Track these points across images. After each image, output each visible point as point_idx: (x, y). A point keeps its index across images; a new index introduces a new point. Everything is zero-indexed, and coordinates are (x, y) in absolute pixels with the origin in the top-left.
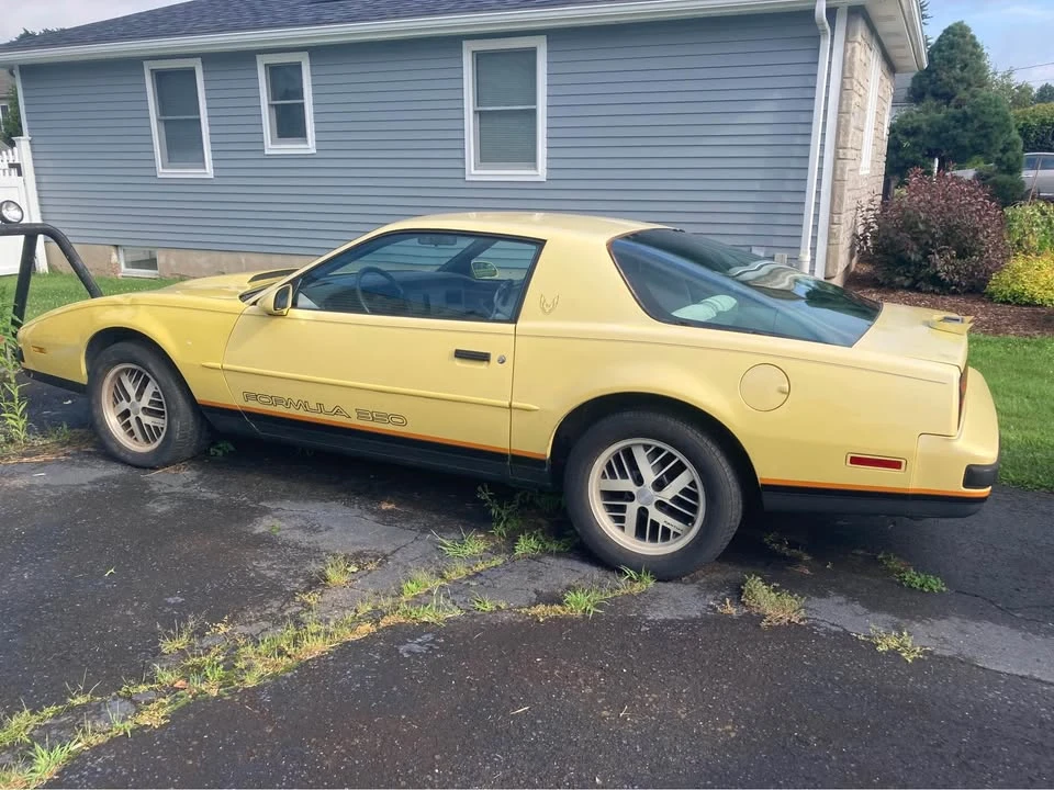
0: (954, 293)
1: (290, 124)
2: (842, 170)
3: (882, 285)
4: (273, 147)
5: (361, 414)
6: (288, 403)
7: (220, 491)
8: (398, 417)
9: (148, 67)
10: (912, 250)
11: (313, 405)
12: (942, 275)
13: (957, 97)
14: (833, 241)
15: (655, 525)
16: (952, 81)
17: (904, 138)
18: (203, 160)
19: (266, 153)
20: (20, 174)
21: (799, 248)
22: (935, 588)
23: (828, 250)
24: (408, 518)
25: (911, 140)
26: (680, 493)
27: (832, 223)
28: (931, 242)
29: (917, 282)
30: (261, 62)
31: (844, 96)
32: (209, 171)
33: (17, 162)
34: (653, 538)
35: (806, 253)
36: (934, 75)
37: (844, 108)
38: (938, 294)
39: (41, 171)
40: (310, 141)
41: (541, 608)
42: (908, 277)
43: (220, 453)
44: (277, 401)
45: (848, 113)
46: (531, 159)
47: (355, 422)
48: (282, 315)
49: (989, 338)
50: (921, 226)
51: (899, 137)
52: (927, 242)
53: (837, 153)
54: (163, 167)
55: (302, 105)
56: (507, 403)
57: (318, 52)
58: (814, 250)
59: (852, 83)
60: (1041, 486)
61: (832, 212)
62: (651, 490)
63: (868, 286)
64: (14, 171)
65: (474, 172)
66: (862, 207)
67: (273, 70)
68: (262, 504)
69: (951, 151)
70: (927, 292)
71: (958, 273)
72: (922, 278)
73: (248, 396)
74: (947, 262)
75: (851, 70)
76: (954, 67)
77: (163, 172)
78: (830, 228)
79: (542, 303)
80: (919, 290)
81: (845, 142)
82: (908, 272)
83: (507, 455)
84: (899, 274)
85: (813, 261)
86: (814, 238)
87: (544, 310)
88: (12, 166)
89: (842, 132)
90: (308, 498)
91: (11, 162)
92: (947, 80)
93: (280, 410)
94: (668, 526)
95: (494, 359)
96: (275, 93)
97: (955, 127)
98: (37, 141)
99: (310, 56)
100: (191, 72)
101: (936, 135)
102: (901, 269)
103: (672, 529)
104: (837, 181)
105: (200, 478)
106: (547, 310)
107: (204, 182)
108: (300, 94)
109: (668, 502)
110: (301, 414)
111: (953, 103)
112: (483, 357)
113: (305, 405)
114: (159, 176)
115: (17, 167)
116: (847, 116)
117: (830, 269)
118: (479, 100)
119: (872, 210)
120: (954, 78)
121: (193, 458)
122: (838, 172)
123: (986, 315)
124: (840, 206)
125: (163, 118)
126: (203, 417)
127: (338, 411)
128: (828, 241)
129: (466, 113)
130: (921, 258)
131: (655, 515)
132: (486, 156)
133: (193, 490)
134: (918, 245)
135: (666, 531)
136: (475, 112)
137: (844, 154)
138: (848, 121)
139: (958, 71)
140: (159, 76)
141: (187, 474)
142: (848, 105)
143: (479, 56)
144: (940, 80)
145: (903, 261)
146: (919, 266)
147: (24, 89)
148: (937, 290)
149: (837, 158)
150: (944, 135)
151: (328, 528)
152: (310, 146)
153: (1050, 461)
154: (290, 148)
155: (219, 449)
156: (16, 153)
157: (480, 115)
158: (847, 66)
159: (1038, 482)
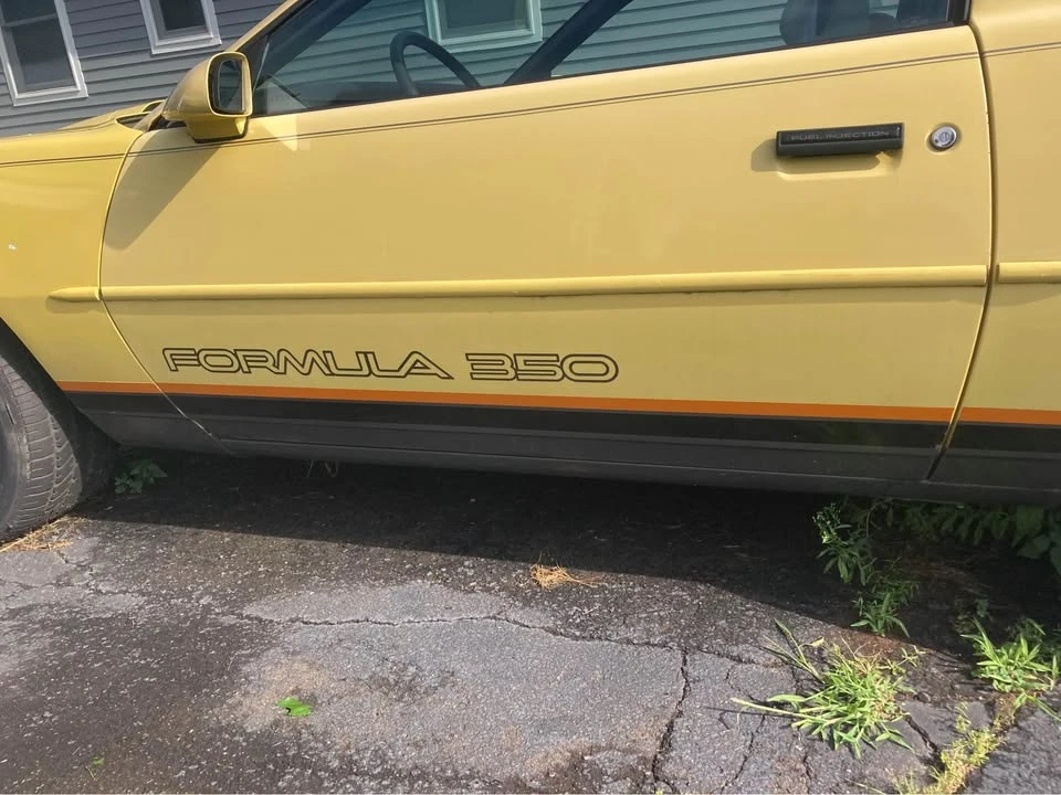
4: (162, 44)
5: (481, 364)
6: (281, 361)
7: (146, 585)
8: (599, 358)
11: (347, 360)
18: (70, 74)
24: (623, 609)
32: (81, 88)
40: (211, 29)
43: (137, 486)
44: (252, 359)
47: (463, 386)
48: (236, 137)
54: (19, 92)
56: (980, 270)
68: (250, 610)
73: (179, 357)
77: (21, 98)
83: (942, 427)
90: (351, 575)
93: (261, 380)
95: (914, 142)
105: (96, 553)
107: (76, 105)
110: (318, 383)
112: (879, 142)
113: (326, 361)
114: (16, 104)
121: (76, 511)
125: (9, 24)
126: (81, 419)
127: (417, 365)
133: (78, 591)
141: (68, 545)
151: (447, 678)
152: (212, 35)
154: (185, 41)
155: (133, 478)
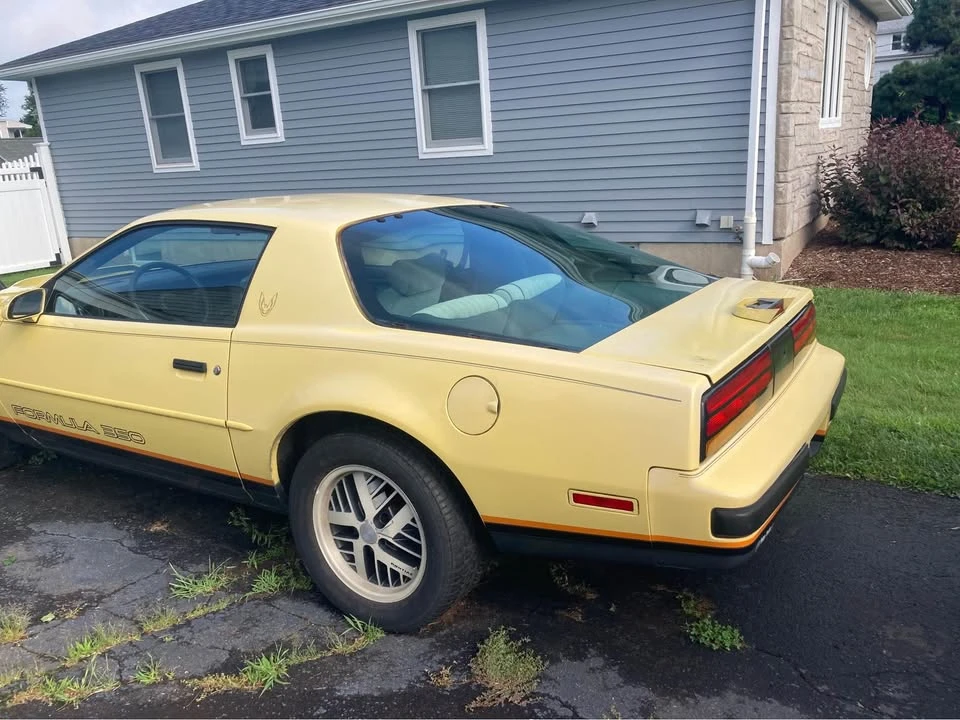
0: (921, 248)
1: (261, 116)
2: (785, 124)
3: (846, 243)
4: (248, 138)
5: (107, 430)
6: (48, 417)
8: (138, 434)
9: (138, 69)
10: (873, 205)
11: (68, 420)
12: (907, 229)
13: (954, 42)
14: (781, 201)
15: (383, 566)
16: (948, 26)
17: (899, 87)
18: (190, 155)
19: (243, 143)
20: (41, 177)
21: (744, 209)
22: (728, 644)
23: (775, 211)
25: (907, 88)
26: (403, 529)
27: (777, 181)
28: (892, 196)
29: (882, 238)
30: (232, 57)
31: (785, 46)
32: (195, 164)
33: (38, 166)
34: (385, 581)
35: (751, 213)
36: (929, 22)
37: (785, 60)
38: (902, 250)
39: (61, 173)
40: (278, 130)
41: (210, 681)
42: (871, 234)
43: (41, 461)
44: (39, 415)
45: (789, 63)
46: (476, 133)
47: (103, 438)
48: (33, 323)
49: (945, 297)
50: (882, 180)
51: (895, 87)
52: (889, 195)
53: (779, 107)
54: (158, 164)
55: (270, 96)
56: (223, 422)
57: (281, 43)
58: (760, 210)
59: (792, 31)
60: (936, 487)
61: (777, 170)
62: (373, 526)
63: (830, 245)
64: (36, 175)
65: (426, 150)
66: (824, 162)
67: (243, 64)
69: (948, 98)
70: (889, 249)
71: (925, 226)
72: (887, 233)
73: (18, 409)
74: (912, 216)
75: (791, 18)
76: (948, 13)
77: (157, 168)
78: (776, 188)
79: (262, 302)
80: (883, 247)
81: (787, 95)
82: (873, 228)
83: (238, 480)
84: (862, 231)
85: (760, 222)
86: (760, 198)
87: (262, 310)
88: (33, 170)
89: (784, 86)
91: (33, 166)
92: (942, 26)
93: (44, 424)
94: (396, 569)
95: (210, 369)
96: (246, 87)
97: (952, 74)
98: (54, 146)
99: (274, 49)
100: (173, 72)
101: (933, 83)
102: (864, 225)
103: (402, 573)
104: (781, 137)
106: (265, 310)
107: (192, 175)
108: (267, 87)
109: (390, 540)
110: (59, 428)
111: (949, 49)
112: (200, 368)
113: (61, 419)
114: (155, 171)
115: (38, 171)
116: (788, 68)
117: (778, 230)
118: (427, 80)
119: (834, 165)
120: (950, 23)
122: (782, 128)
123: (950, 271)
124: (785, 164)
125: (155, 117)
127: (88, 426)
128: (775, 201)
129: (415, 93)
130: (884, 213)
131: (381, 555)
132: (438, 134)
134: (879, 199)
135: (395, 575)
136: (423, 91)
137: (787, 108)
138: (789, 73)
139: (953, 16)
140: (149, 77)
142: (790, 55)
143: (423, 35)
144: (936, 27)
145: (866, 217)
146: (884, 220)
147: (41, 99)
148: (902, 246)
149: (780, 113)
150: (941, 82)
152: (279, 134)
153: (956, 454)
154: (263, 138)
156: (37, 159)
157: (429, 93)
158: (786, 14)
159: (932, 481)
